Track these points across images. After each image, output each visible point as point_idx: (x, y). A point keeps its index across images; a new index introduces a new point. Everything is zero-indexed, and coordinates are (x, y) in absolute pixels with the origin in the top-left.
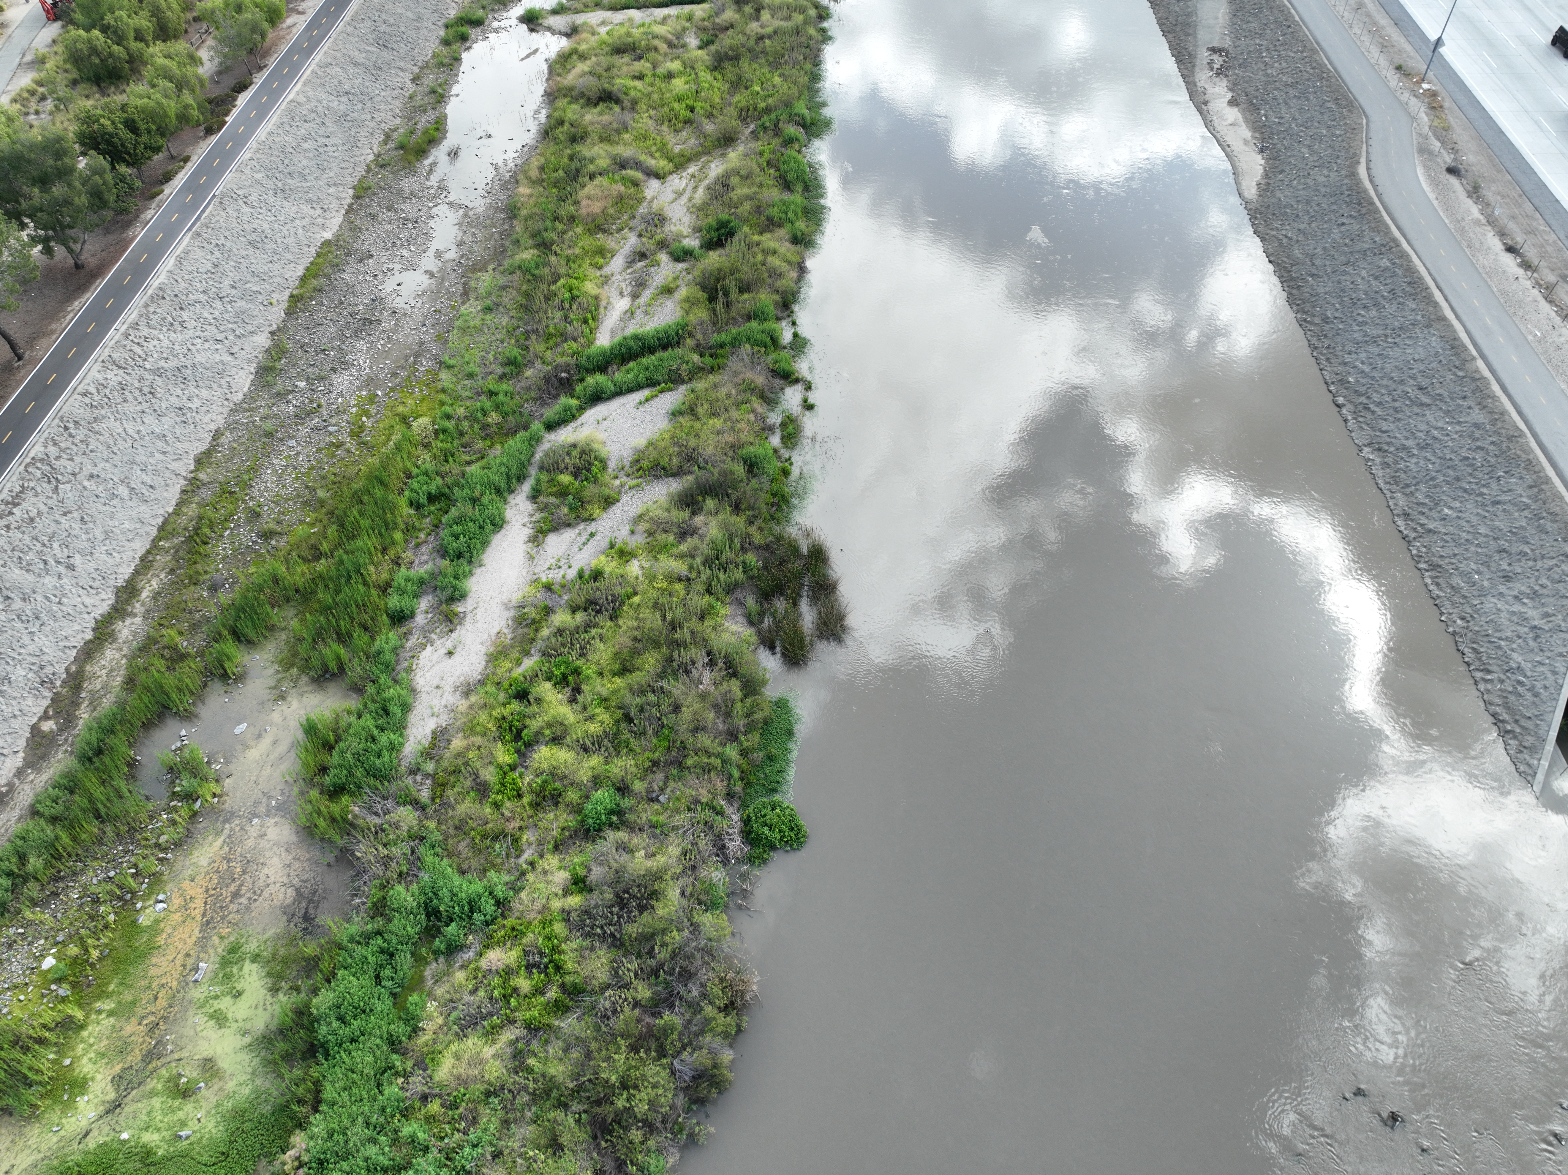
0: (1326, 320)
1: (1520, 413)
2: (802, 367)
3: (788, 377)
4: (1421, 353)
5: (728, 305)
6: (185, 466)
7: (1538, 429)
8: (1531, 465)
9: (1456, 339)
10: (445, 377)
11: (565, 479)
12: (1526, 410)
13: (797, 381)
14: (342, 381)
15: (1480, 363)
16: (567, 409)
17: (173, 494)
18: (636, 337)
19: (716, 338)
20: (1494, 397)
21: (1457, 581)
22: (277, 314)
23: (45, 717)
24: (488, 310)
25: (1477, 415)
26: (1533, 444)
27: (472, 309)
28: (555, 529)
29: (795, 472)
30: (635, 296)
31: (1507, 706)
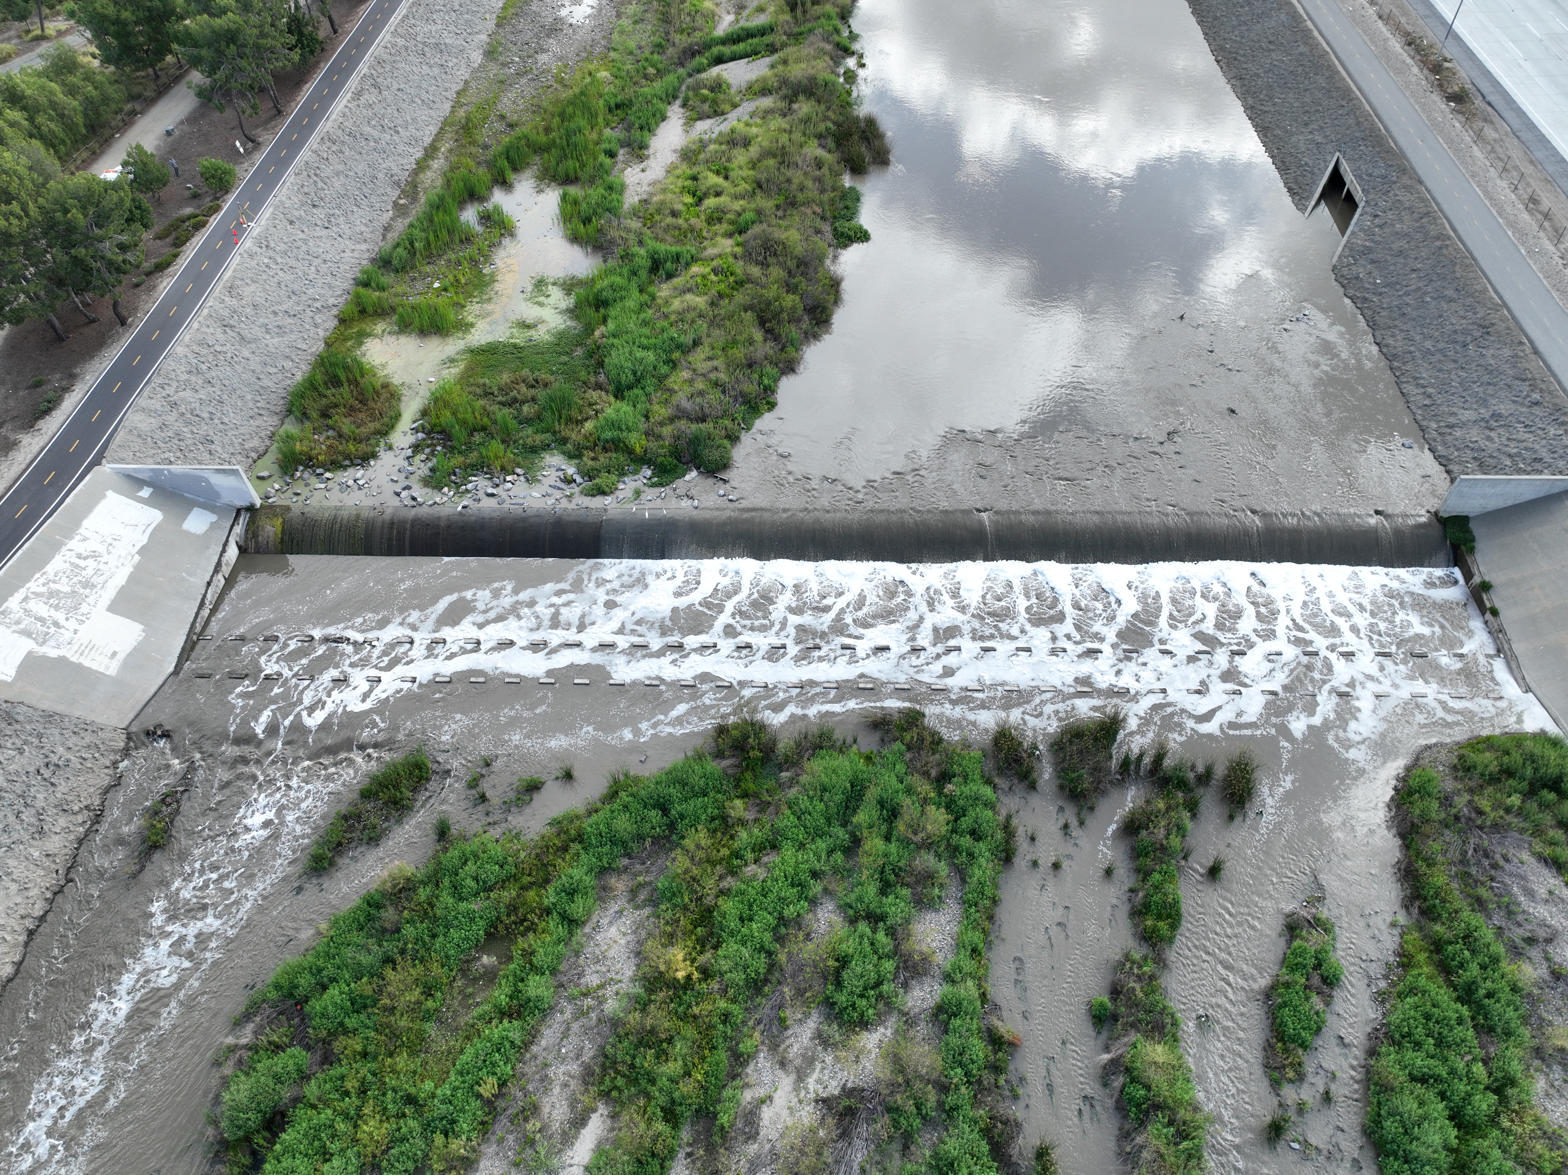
0: (1215, 18)
1: (1328, 44)
2: (856, 47)
3: (847, 52)
4: (1273, 23)
5: (805, 12)
6: (451, 95)
7: (1338, 50)
8: (1330, 67)
9: (1296, 12)
10: (612, 54)
11: (705, 92)
12: (1332, 42)
13: (853, 53)
14: (543, 58)
15: (1309, 23)
16: (701, 64)
17: (447, 106)
18: (742, 29)
19: (796, 30)
20: (1314, 38)
21: (1278, 132)
22: (491, 25)
23: (400, 198)
24: (635, 22)
25: (1302, 49)
26: (1333, 57)
27: (625, 22)
28: (700, 119)
29: (854, 94)
30: (737, 14)
31: (1296, 182)
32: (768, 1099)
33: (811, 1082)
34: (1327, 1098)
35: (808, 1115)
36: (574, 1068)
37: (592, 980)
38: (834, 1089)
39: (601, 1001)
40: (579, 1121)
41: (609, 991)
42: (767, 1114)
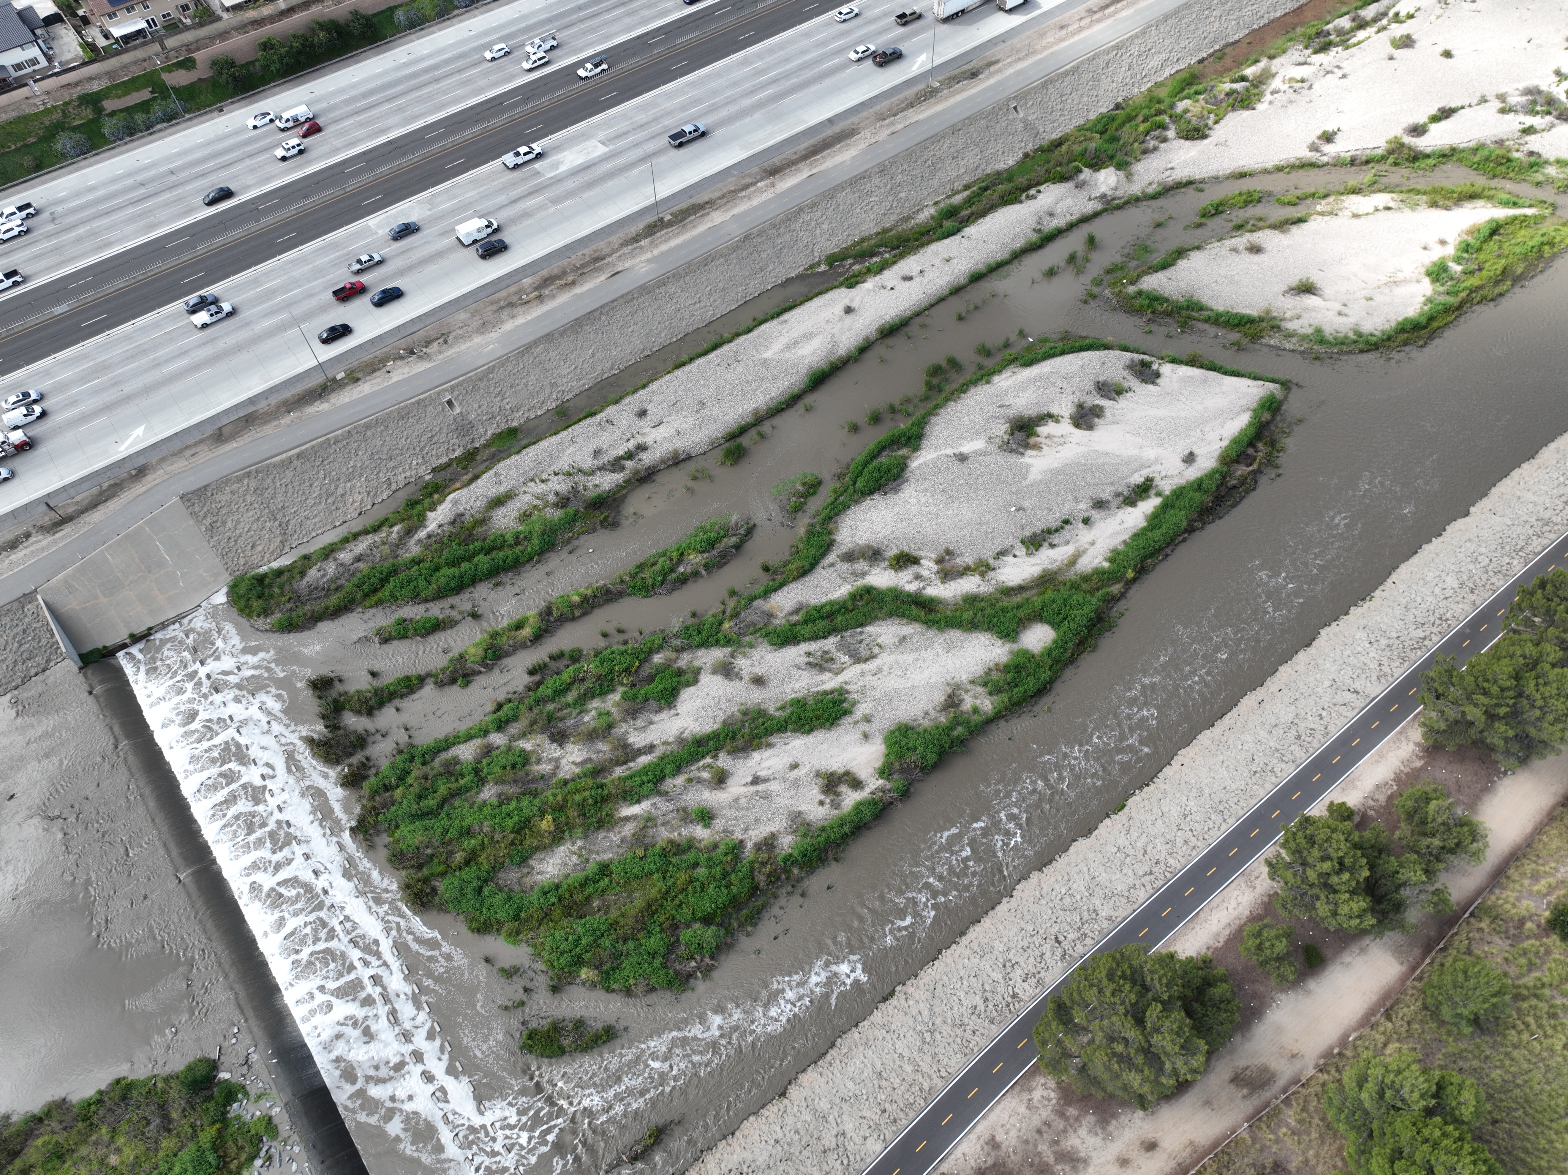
32: (573, 763)
33: (558, 754)
34: (452, 607)
35: (570, 747)
36: (611, 835)
37: (575, 859)
38: (555, 745)
39: (580, 849)
40: (627, 819)
41: (574, 849)
42: (579, 760)
